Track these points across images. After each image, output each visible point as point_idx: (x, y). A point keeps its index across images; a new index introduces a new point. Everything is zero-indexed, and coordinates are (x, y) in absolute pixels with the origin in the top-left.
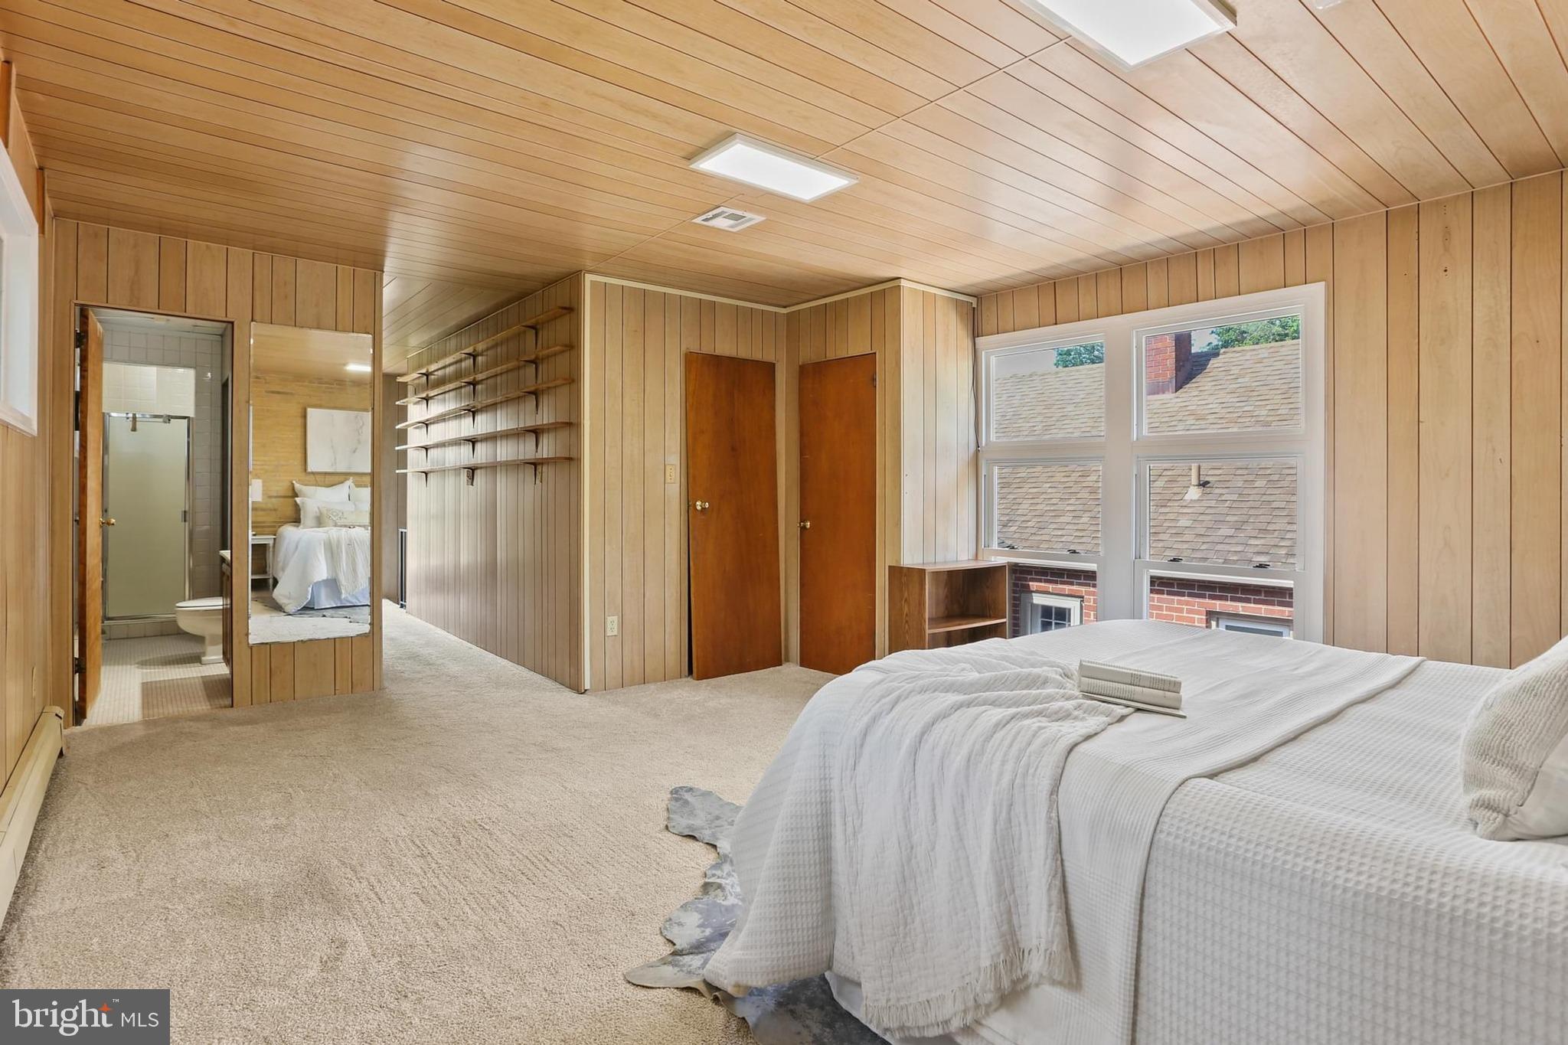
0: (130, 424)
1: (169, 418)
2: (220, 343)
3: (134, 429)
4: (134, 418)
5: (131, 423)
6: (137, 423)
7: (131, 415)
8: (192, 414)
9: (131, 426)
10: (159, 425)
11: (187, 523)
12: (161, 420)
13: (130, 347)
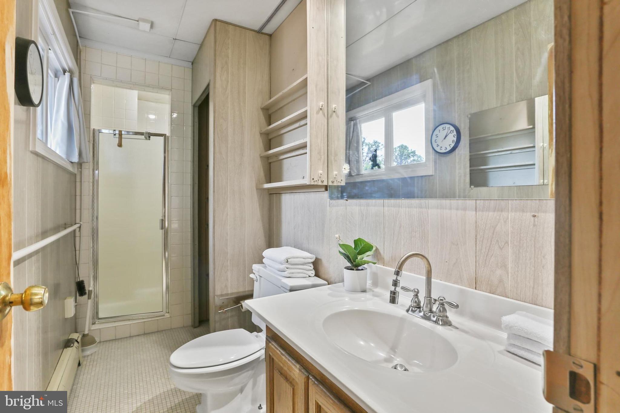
0: (117, 141)
1: (149, 136)
2: (191, 70)
3: (120, 145)
4: (120, 134)
5: (118, 139)
6: (123, 139)
7: (117, 132)
8: (168, 133)
9: (117, 142)
10: (141, 141)
11: (163, 230)
12: (143, 137)
13: (116, 67)
